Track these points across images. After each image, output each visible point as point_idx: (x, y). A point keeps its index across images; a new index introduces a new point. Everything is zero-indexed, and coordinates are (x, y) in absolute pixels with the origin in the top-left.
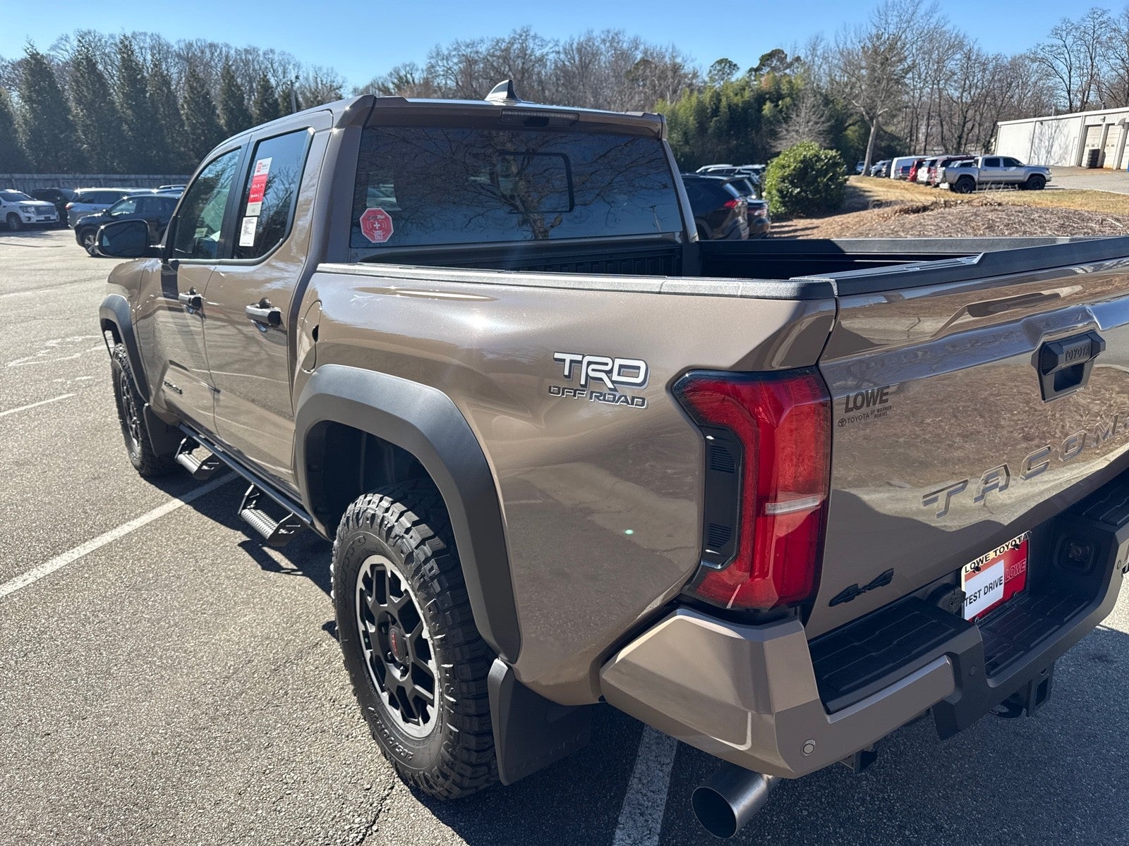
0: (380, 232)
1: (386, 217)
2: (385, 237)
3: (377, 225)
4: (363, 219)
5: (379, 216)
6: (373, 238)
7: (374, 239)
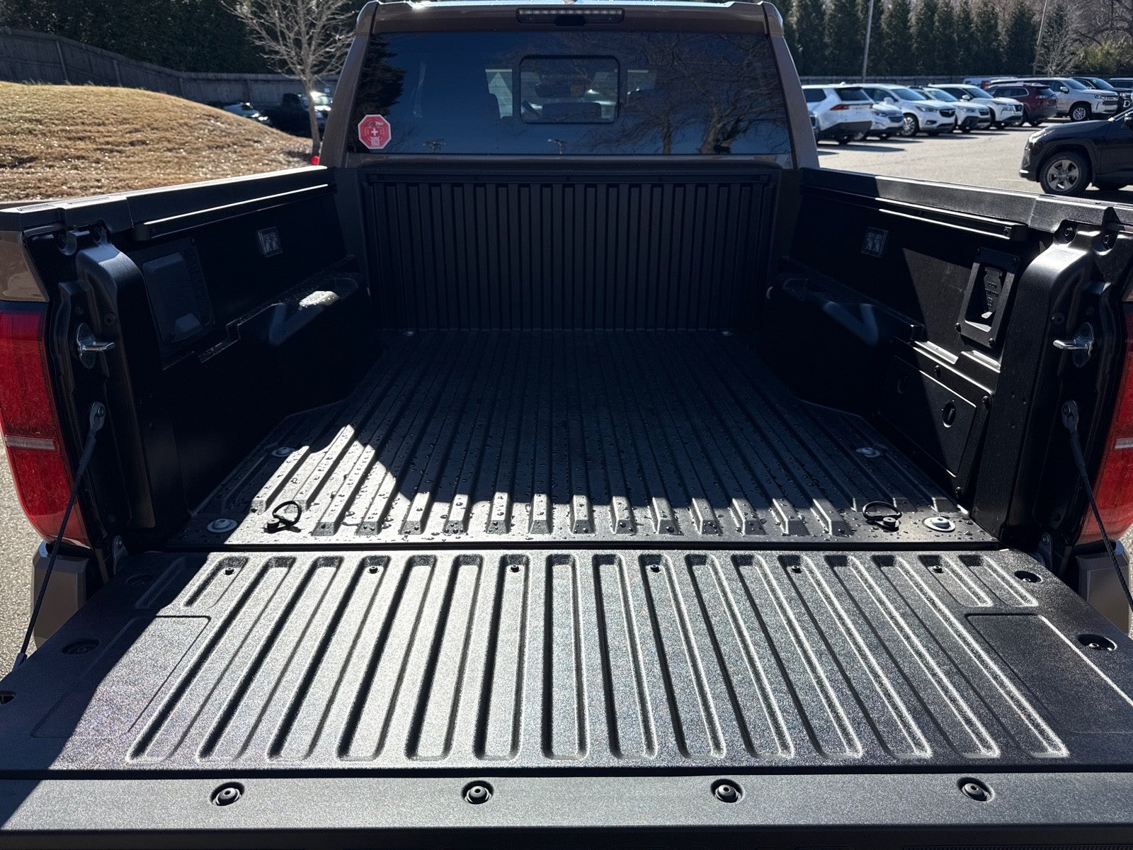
0: (377, 139)
1: (385, 124)
2: (381, 144)
3: (375, 132)
4: (361, 126)
5: (377, 123)
6: (370, 143)
7: (370, 145)
